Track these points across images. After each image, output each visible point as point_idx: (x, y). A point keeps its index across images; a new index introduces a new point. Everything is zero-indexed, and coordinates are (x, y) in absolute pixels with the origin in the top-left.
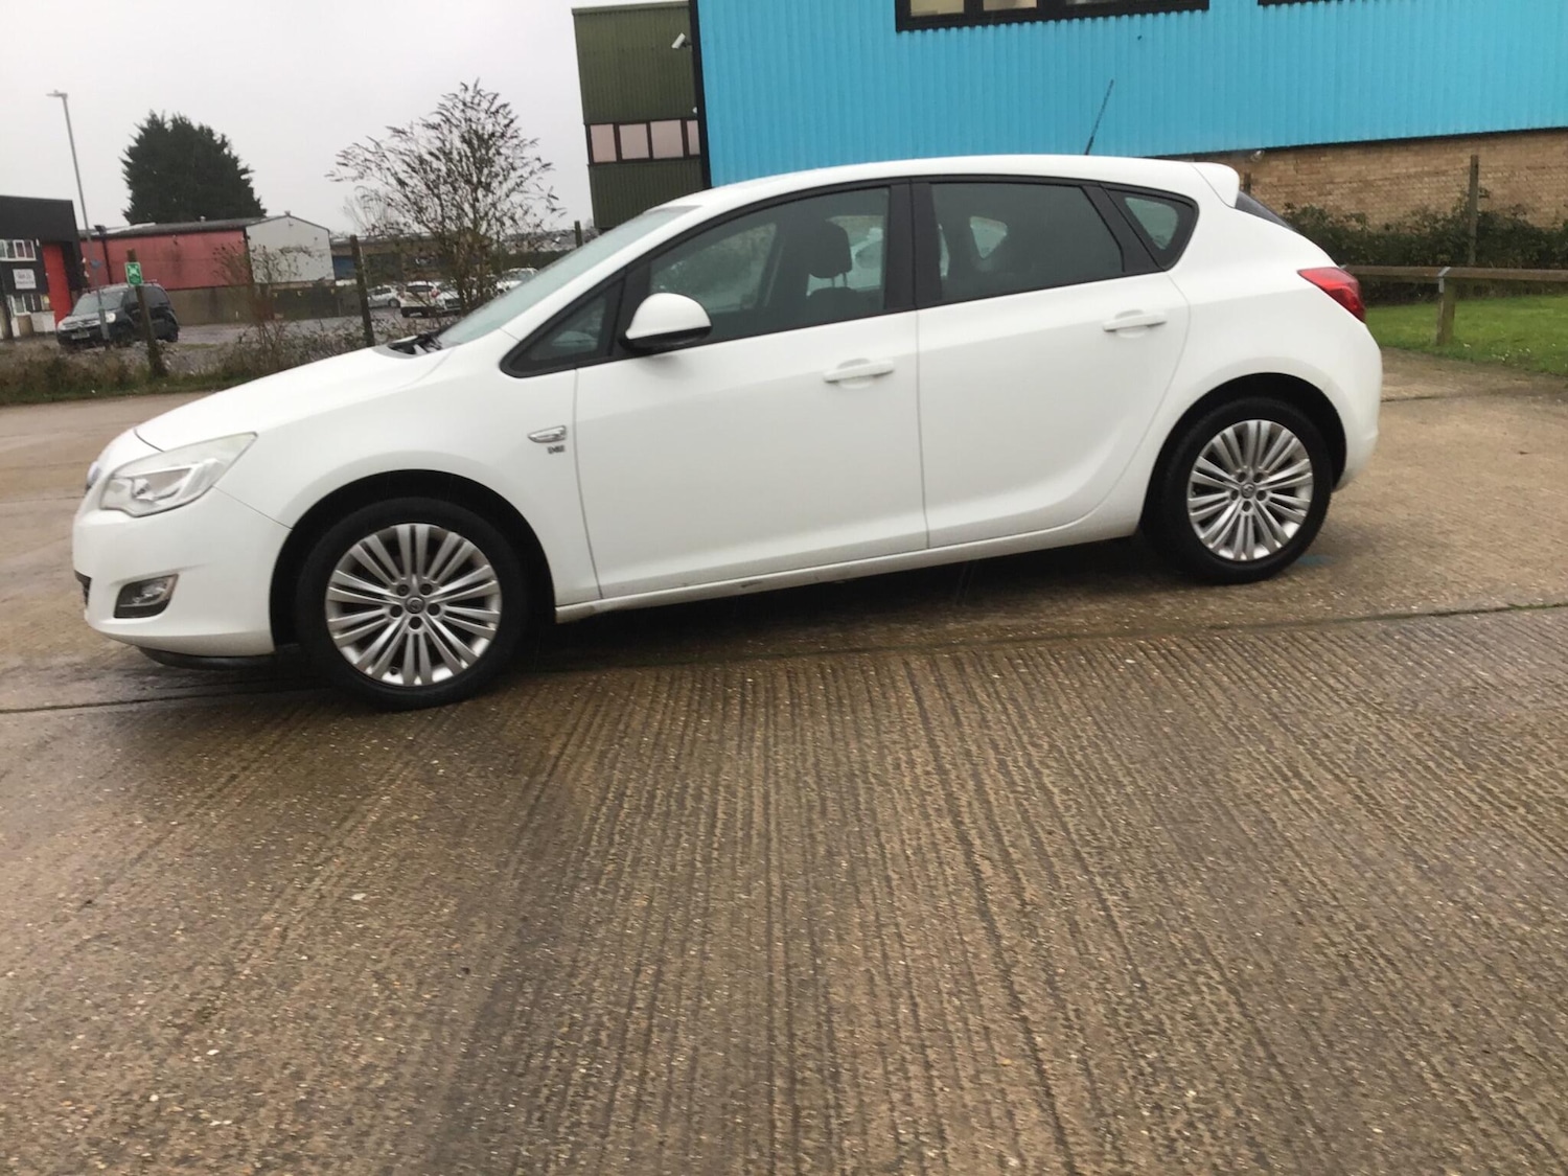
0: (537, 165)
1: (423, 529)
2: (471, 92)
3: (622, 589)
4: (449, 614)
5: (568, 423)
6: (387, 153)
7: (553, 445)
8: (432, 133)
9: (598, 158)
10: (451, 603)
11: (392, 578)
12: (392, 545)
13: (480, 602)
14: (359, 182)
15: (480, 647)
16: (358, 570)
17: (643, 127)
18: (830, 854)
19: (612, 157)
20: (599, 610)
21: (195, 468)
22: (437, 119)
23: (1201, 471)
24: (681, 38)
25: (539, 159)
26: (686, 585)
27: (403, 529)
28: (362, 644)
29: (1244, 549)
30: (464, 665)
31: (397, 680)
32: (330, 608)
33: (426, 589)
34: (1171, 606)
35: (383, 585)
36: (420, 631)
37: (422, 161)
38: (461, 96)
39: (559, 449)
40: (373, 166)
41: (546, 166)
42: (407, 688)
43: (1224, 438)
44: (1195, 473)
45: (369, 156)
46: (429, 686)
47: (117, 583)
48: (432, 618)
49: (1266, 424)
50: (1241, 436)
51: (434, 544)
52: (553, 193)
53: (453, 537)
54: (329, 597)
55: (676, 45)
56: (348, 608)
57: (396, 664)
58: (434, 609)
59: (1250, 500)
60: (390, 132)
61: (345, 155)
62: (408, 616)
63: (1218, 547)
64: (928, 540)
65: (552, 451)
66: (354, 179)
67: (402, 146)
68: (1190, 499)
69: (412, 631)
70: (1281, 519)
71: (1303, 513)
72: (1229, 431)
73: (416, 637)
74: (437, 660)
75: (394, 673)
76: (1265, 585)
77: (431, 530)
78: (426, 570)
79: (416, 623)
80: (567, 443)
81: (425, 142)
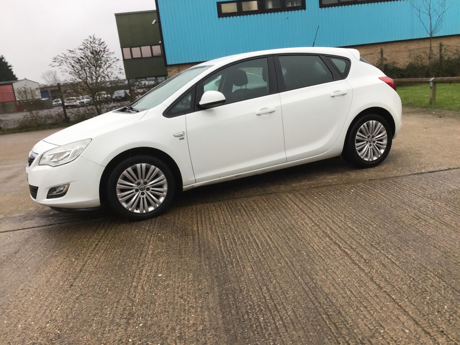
0: (115, 60)
1: (144, 165)
2: (92, 39)
3: (202, 179)
4: (152, 190)
5: (185, 131)
6: (68, 58)
7: (181, 137)
8: (81, 51)
9: (126, 58)
10: (153, 187)
11: (135, 180)
12: (135, 170)
13: (161, 186)
14: (60, 67)
15: (162, 200)
16: (125, 178)
17: (139, 48)
18: (298, 251)
19: (130, 57)
20: (195, 186)
21: (73, 150)
22: (82, 47)
23: (358, 136)
24: (155, 21)
25: (115, 58)
26: (220, 177)
27: (138, 165)
28: (127, 201)
29: (371, 158)
30: (158, 205)
31: (138, 211)
32: (118, 191)
33: (145, 183)
34: (354, 175)
35: (133, 183)
36: (144, 196)
37: (79, 60)
38: (89, 40)
39: (183, 139)
40: (64, 62)
41: (118, 60)
42: (141, 214)
43: (364, 126)
44: (357, 136)
45: (62, 59)
46: (148, 213)
47: (48, 188)
48: (147, 192)
49: (374, 122)
50: (368, 125)
51: (147, 169)
52: (121, 68)
53: (153, 167)
54: (117, 187)
55: (153, 23)
56: (122, 190)
57: (138, 207)
58: (148, 189)
59: (371, 143)
60: (69, 51)
61: (55, 59)
62: (140, 192)
63: (364, 158)
64: (286, 160)
65: (180, 139)
66: (58, 66)
67: (73, 55)
68: (356, 144)
69: (142, 196)
70: (380, 148)
71: (385, 146)
72: (365, 124)
73: (143, 198)
74: (149, 205)
75: (137, 210)
76: (377, 168)
77: (146, 165)
78: (145, 178)
79: (143, 194)
80: (185, 137)
81: (79, 54)
